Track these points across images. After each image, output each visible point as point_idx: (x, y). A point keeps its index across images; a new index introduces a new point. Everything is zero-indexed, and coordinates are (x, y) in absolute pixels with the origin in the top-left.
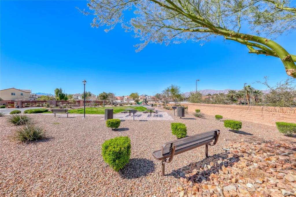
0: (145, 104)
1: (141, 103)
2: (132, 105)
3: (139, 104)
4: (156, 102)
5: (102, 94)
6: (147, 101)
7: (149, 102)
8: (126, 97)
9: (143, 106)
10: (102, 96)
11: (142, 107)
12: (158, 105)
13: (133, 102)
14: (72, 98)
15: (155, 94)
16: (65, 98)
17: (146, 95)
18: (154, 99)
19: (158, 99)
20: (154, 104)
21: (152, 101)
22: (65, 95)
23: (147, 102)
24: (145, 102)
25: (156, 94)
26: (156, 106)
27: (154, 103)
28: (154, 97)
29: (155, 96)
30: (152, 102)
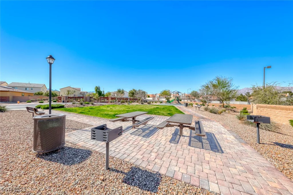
0: (177, 102)
1: (172, 101)
2: (162, 103)
3: (169, 102)
4: (191, 101)
5: (131, 91)
6: (180, 99)
7: (182, 101)
8: (158, 95)
9: (175, 106)
10: (131, 93)
11: (173, 106)
12: (195, 105)
13: (164, 100)
14: (110, 95)
15: (190, 92)
16: (102, 94)
17: (179, 92)
18: (188, 97)
19: (193, 98)
20: (189, 104)
21: (186, 99)
22: (102, 92)
23: (181, 101)
24: (177, 100)
25: (192, 91)
26: (192, 105)
27: (189, 102)
28: (189, 95)
29: (191, 94)
30: (186, 101)
